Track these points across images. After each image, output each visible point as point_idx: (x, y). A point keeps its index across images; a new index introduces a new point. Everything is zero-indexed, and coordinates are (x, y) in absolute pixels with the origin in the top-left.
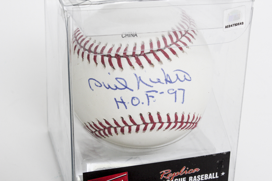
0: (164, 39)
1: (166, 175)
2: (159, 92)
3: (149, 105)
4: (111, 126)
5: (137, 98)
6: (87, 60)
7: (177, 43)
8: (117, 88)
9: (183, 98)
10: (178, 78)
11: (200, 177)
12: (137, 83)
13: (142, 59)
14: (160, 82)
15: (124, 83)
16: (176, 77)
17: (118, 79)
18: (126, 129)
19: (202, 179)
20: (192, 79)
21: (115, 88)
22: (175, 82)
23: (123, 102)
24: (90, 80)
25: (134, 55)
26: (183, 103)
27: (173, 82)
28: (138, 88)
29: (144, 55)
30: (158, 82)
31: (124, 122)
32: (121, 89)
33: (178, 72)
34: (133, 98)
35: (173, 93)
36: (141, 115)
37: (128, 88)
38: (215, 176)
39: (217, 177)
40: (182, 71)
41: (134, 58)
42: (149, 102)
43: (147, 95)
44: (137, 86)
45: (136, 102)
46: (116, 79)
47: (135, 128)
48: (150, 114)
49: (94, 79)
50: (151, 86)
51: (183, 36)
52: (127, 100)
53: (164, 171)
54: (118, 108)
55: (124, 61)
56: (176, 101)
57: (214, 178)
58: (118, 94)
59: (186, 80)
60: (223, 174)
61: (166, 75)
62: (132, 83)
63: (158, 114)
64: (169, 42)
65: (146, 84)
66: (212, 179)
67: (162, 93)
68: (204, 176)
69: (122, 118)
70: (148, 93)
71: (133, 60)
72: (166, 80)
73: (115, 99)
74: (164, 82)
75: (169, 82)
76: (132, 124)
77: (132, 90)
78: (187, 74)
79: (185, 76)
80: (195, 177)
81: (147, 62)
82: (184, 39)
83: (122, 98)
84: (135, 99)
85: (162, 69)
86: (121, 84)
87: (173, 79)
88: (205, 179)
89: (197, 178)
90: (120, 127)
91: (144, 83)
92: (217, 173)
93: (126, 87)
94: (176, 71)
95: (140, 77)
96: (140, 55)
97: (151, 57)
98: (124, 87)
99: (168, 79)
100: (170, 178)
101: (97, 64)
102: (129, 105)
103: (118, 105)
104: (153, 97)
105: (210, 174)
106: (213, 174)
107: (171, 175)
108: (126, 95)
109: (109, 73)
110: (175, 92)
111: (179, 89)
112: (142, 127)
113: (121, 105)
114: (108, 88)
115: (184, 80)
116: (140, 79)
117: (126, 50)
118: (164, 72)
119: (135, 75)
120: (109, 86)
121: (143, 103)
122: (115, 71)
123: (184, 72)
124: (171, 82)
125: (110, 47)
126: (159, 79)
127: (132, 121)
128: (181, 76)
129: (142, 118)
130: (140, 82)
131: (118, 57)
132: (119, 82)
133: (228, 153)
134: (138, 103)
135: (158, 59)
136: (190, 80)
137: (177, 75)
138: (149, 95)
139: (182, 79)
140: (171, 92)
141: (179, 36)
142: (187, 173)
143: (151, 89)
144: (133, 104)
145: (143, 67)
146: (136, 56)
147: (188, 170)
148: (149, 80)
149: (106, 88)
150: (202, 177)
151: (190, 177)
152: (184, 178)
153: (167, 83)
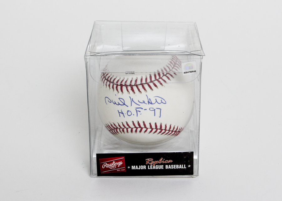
0: (151, 77)
1: (150, 162)
2: (144, 109)
3: (137, 116)
4: (117, 128)
5: (130, 112)
6: (105, 86)
7: (159, 80)
8: (119, 104)
9: (160, 114)
10: (156, 101)
11: (173, 166)
12: (130, 102)
13: (135, 88)
14: (144, 103)
15: (123, 102)
16: (155, 100)
17: (120, 99)
18: (125, 130)
19: (174, 168)
20: (167, 103)
21: (118, 104)
22: (154, 104)
23: (122, 113)
24: (106, 98)
25: (130, 85)
26: (160, 117)
27: (153, 103)
28: (131, 106)
29: (137, 86)
30: (143, 103)
31: (124, 125)
32: (121, 105)
33: (157, 98)
34: (128, 111)
35: (153, 110)
36: (133, 122)
37: (125, 105)
38: (183, 167)
39: (185, 168)
40: (160, 97)
41: (130, 87)
42: (137, 114)
43: (136, 110)
44: (130, 104)
45: (129, 113)
46: (119, 98)
47: (130, 130)
48: (138, 122)
49: (108, 98)
50: (139, 105)
51: (164, 75)
52: (125, 112)
53: (148, 159)
54: (120, 116)
55: (124, 88)
56: (155, 116)
57: (183, 168)
58: (120, 108)
59: (162, 103)
60: (189, 166)
61: (149, 99)
62: (128, 102)
63: (144, 122)
64: (153, 79)
65: (136, 104)
66: (182, 169)
67: (146, 109)
68: (176, 166)
69: (122, 123)
70: (137, 109)
71: (129, 88)
72: (149, 102)
73: (118, 111)
74: (147, 103)
75: (150, 103)
76: (128, 127)
77: (128, 106)
78: (163, 99)
79: (161, 100)
80: (170, 166)
81: (137, 90)
82: (164, 78)
83: (122, 111)
84: (129, 112)
85: (146, 95)
86: (122, 102)
87: (153, 101)
88: (177, 168)
89: (171, 167)
90: (122, 128)
91: (135, 103)
92: (185, 165)
93: (124, 104)
94: (156, 97)
95: (132, 99)
96: (134, 85)
97: (140, 87)
98: (123, 104)
99: (150, 102)
100: (153, 164)
101: (110, 88)
102: (126, 115)
103: (119, 114)
104: (140, 112)
105: (180, 165)
106: (182, 165)
107: (153, 162)
108: (124, 109)
109: (116, 95)
110: (155, 110)
111: (157, 108)
112: (134, 129)
113: (121, 115)
114: (114, 104)
115: (161, 103)
116: (133, 100)
117: (126, 82)
118: (147, 97)
119: (130, 97)
120: (115, 102)
121: (134, 115)
122: (119, 94)
123: (161, 98)
124: (151, 103)
125: (118, 79)
126: (144, 101)
127: (128, 125)
128: (159, 100)
129: (134, 124)
130: (133, 102)
131: (121, 85)
132: (120, 101)
133: (192, 153)
134: (131, 114)
135: (145, 89)
136: (166, 103)
137: (156, 99)
138: (137, 110)
139: (160, 102)
140: (151, 109)
141: (161, 75)
142: (163, 162)
143: (138, 107)
144: (128, 115)
145: (135, 93)
146: (132, 86)
147: (164, 161)
148: (138, 101)
149: (114, 103)
150: (174, 167)
151: (166, 166)
152: (162, 166)
153: (149, 104)
